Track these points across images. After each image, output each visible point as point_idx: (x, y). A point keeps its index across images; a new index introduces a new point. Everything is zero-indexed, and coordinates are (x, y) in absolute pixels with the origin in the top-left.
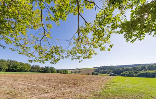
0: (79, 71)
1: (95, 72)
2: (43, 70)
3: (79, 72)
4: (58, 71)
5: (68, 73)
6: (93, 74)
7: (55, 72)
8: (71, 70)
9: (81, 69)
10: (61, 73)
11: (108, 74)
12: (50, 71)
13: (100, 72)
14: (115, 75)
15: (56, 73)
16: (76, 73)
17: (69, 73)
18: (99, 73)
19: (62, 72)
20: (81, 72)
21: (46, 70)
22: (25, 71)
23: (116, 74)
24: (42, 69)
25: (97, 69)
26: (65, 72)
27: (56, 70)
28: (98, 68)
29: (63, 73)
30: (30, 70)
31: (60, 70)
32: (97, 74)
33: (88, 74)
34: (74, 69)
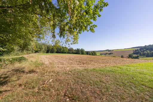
0: (110, 52)
1: (134, 54)
2: (76, 52)
3: (110, 54)
4: (88, 53)
5: (96, 55)
6: (130, 56)
8: (101, 51)
9: (113, 50)
10: (90, 55)
12: (81, 53)
15: (86, 54)
16: (106, 55)
18: (141, 55)
19: (91, 53)
20: (112, 53)
21: (78, 52)
22: (65, 53)
24: (75, 50)
25: (138, 50)
26: (93, 53)
27: (86, 52)
28: (139, 49)
29: (92, 55)
30: (68, 52)
32: (137, 58)
33: (122, 57)
34: (104, 51)
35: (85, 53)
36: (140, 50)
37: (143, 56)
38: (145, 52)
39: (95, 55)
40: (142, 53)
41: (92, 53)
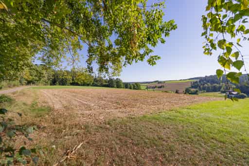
0: (160, 85)
1: (192, 87)
2: (107, 84)
3: (161, 87)
4: (127, 86)
6: (187, 91)
7: (122, 86)
8: (147, 83)
9: (164, 82)
10: (130, 88)
11: (224, 92)
12: (116, 86)
13: (204, 89)
14: (243, 97)
15: (123, 88)
16: (155, 89)
17: (142, 89)
18: (200, 90)
19: (132, 86)
20: (164, 87)
21: (110, 84)
22: (88, 85)
23: (245, 95)
24: (106, 81)
25: (196, 82)
26: (136, 86)
27: (124, 83)
28: (198, 80)
29: (134, 89)
30: (93, 84)
31: (129, 83)
32: (196, 93)
33: (177, 92)
34: (152, 82)
35: (122, 85)
36: (200, 82)
37: (203, 91)
38: (206, 85)
39: (138, 89)
40: (202, 86)
41: (134, 87)
